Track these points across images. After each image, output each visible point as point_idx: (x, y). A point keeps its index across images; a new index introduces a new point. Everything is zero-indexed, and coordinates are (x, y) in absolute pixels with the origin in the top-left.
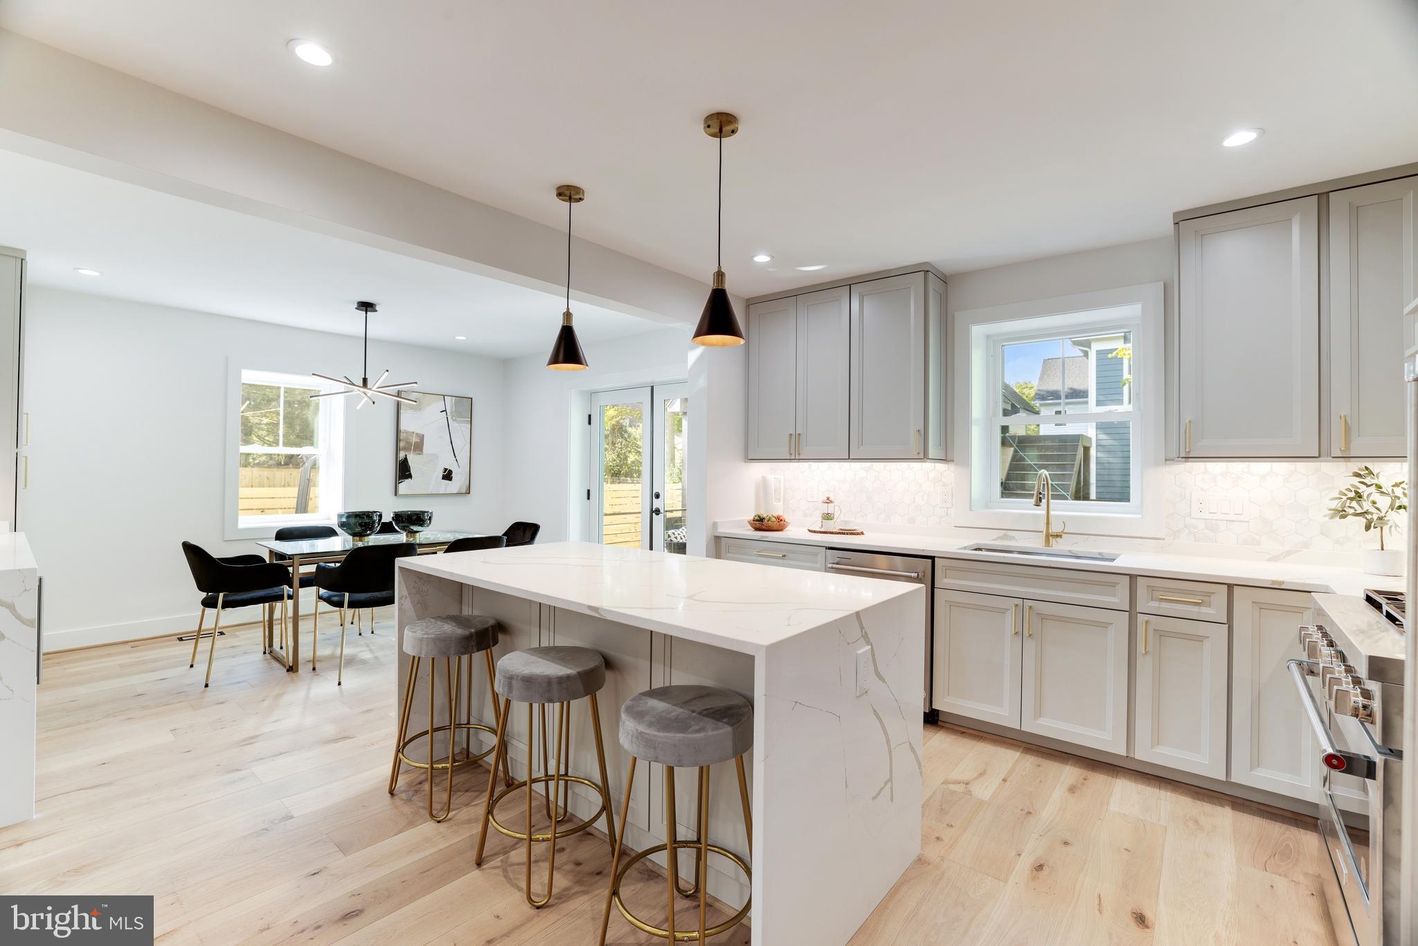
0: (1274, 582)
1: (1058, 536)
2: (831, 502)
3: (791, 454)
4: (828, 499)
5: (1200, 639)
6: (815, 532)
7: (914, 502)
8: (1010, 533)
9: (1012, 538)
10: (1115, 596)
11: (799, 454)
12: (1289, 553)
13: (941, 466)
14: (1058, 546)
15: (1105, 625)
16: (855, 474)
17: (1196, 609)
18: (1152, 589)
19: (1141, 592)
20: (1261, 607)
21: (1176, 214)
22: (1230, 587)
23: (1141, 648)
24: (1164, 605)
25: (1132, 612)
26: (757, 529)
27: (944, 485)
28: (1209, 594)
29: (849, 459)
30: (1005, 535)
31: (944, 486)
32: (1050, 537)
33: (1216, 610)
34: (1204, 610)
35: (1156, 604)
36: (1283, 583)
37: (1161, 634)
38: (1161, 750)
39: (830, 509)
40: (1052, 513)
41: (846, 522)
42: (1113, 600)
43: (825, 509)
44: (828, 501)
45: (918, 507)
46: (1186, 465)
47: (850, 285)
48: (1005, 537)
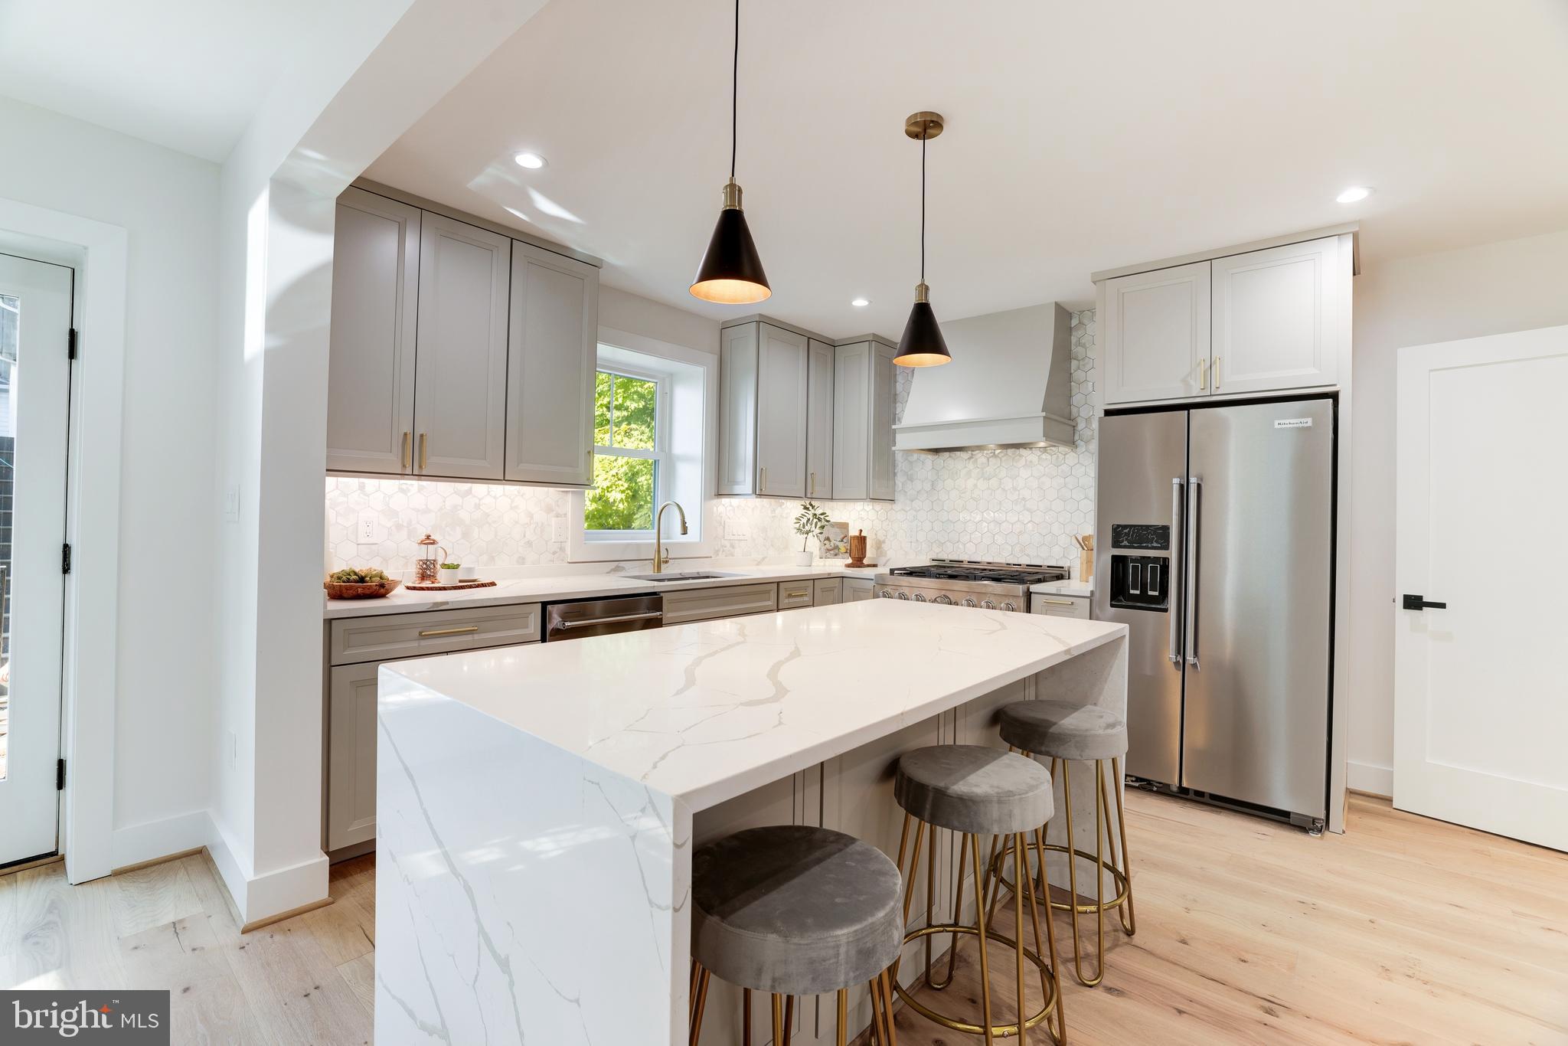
1: (667, 562)
2: (434, 543)
3: (404, 466)
4: (428, 537)
6: (414, 588)
7: (525, 536)
8: (622, 564)
9: (623, 568)
10: (770, 600)
11: (420, 467)
13: (555, 493)
14: (668, 570)
16: (444, 502)
17: (802, 599)
18: (786, 590)
19: (781, 594)
20: (823, 591)
22: (814, 580)
24: (791, 601)
25: (778, 609)
27: (559, 513)
29: (503, 479)
30: (618, 567)
31: (557, 517)
35: (787, 600)
39: (431, 553)
40: (661, 541)
42: (769, 603)
43: (423, 553)
44: (429, 541)
45: (529, 544)
46: (723, 500)
47: (512, 239)
48: (618, 569)
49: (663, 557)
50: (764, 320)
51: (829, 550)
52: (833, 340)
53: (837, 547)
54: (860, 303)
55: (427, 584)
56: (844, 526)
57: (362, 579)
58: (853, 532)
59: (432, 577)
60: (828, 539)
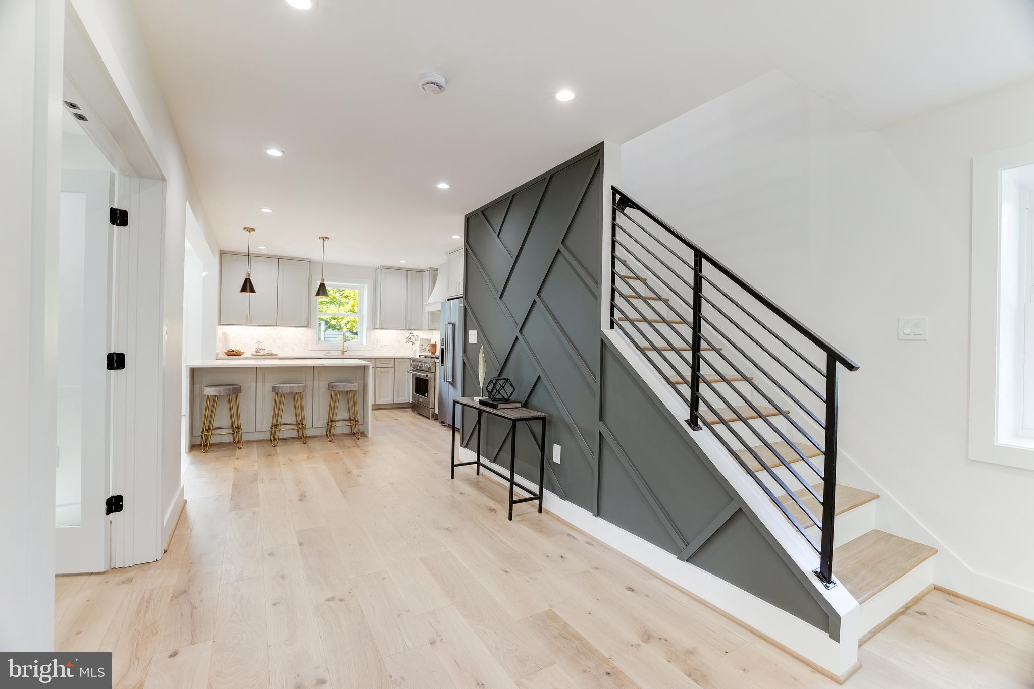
0: (402, 357)
2: (261, 343)
3: (247, 323)
5: (389, 372)
6: (254, 355)
9: (331, 353)
11: (251, 323)
12: (397, 352)
13: (304, 329)
17: (388, 365)
18: (379, 361)
19: (377, 362)
20: (400, 362)
21: (381, 266)
22: (395, 358)
23: (377, 376)
24: (382, 365)
25: (376, 367)
26: (228, 355)
27: (306, 336)
28: (390, 361)
29: (277, 326)
32: (343, 352)
33: (392, 365)
34: (390, 365)
37: (382, 372)
38: (382, 400)
39: (260, 346)
41: (270, 351)
43: (257, 346)
44: (259, 343)
45: (296, 344)
46: (378, 331)
47: (279, 259)
48: (328, 353)
49: (345, 350)
50: (383, 268)
51: (422, 349)
52: (423, 270)
53: (425, 348)
54: (403, 262)
55: (258, 354)
56: (429, 340)
57: (233, 351)
58: (433, 343)
59: (259, 352)
60: (422, 345)
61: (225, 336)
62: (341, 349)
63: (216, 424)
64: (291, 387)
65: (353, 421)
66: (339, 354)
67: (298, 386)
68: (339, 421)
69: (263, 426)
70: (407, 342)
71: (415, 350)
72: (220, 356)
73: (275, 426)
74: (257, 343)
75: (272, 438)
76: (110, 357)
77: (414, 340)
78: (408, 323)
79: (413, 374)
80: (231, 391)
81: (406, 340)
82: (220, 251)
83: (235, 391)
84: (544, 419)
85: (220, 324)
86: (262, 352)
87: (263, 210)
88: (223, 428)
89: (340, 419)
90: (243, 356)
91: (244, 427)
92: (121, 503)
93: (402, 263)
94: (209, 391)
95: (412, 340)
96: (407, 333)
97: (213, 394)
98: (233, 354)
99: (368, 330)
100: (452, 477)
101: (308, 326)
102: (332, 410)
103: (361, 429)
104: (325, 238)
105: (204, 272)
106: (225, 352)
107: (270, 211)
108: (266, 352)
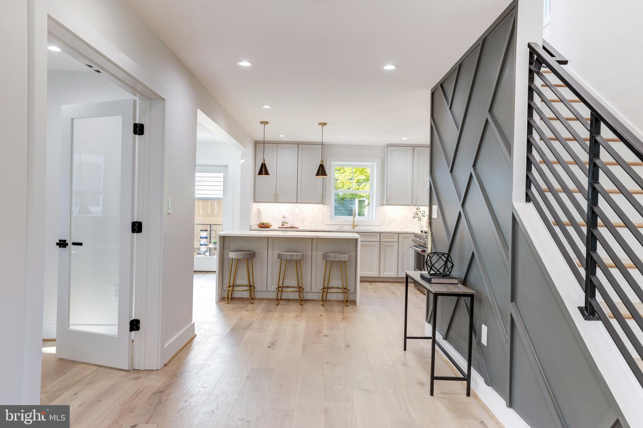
0: (406, 232)
1: (356, 226)
3: (274, 200)
5: (393, 246)
6: (280, 228)
7: (312, 217)
8: (343, 226)
10: (376, 238)
11: (277, 200)
12: (405, 227)
13: (321, 205)
14: (357, 228)
15: (374, 246)
17: (392, 239)
18: (384, 236)
19: (382, 237)
20: (404, 237)
22: (398, 233)
23: (382, 250)
24: (386, 239)
25: (380, 242)
26: (260, 227)
27: (322, 211)
28: (394, 236)
29: (297, 202)
32: (354, 226)
33: (396, 240)
34: (394, 239)
35: (384, 239)
36: (407, 232)
37: (386, 246)
38: (386, 273)
39: (285, 220)
40: (354, 219)
41: (292, 224)
42: (376, 239)
43: (283, 220)
44: (284, 217)
45: (314, 219)
46: (385, 207)
47: (298, 144)
48: (341, 227)
49: (355, 224)
50: (389, 145)
55: (283, 227)
57: (264, 224)
59: (284, 225)
61: (259, 211)
62: (352, 223)
63: (238, 282)
64: (290, 255)
65: (345, 290)
66: (350, 228)
67: (297, 255)
68: (333, 288)
69: (272, 287)
70: (414, 217)
71: (422, 226)
72: (253, 228)
73: (280, 288)
74: (282, 217)
75: (279, 297)
76: (134, 224)
77: (421, 215)
78: (415, 199)
79: (415, 250)
80: (246, 256)
81: (413, 215)
82: (255, 141)
83: (251, 256)
84: (472, 296)
85: (255, 202)
86: (286, 225)
87: (264, 107)
88: (242, 286)
89: (334, 286)
90: (271, 228)
91: (258, 287)
92: (139, 325)
93: (405, 139)
94: (232, 255)
95: (419, 216)
96: (413, 209)
97: (234, 257)
98: (264, 226)
99: (376, 206)
100: (405, 349)
101: (322, 203)
102: (327, 278)
103: (351, 298)
104: (324, 124)
105: (242, 159)
106: (258, 225)
107: (270, 107)
108: (289, 225)
